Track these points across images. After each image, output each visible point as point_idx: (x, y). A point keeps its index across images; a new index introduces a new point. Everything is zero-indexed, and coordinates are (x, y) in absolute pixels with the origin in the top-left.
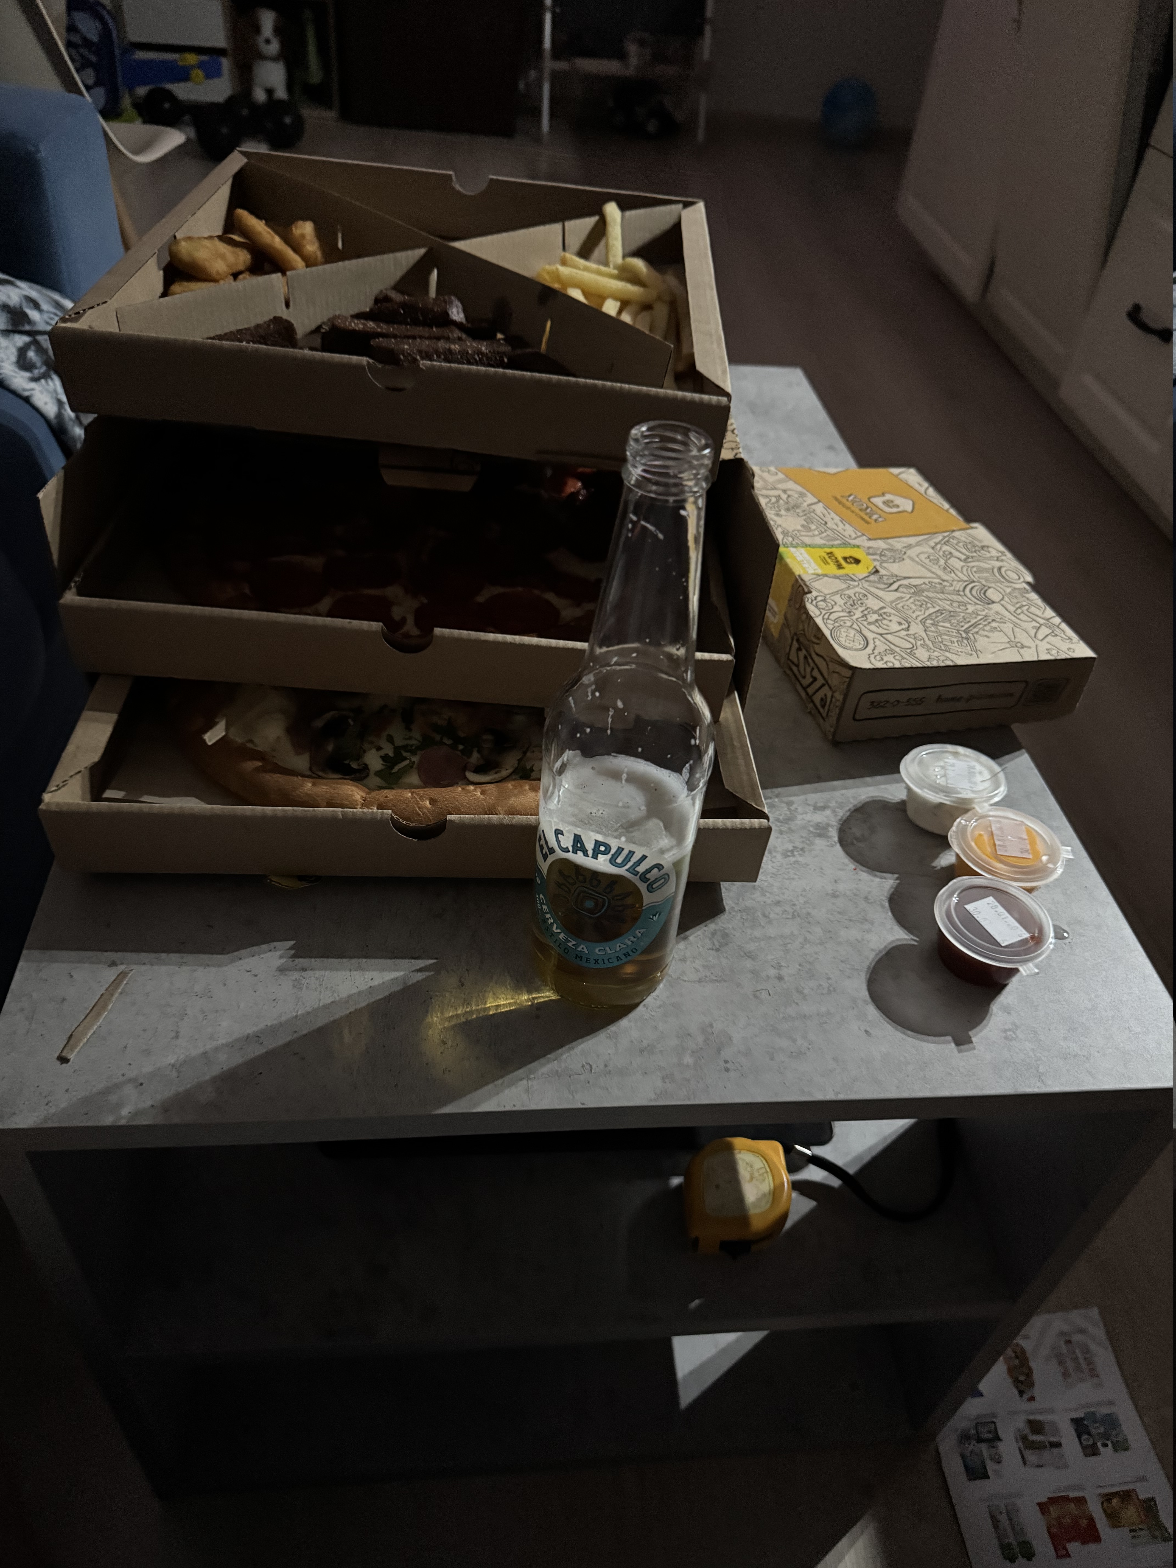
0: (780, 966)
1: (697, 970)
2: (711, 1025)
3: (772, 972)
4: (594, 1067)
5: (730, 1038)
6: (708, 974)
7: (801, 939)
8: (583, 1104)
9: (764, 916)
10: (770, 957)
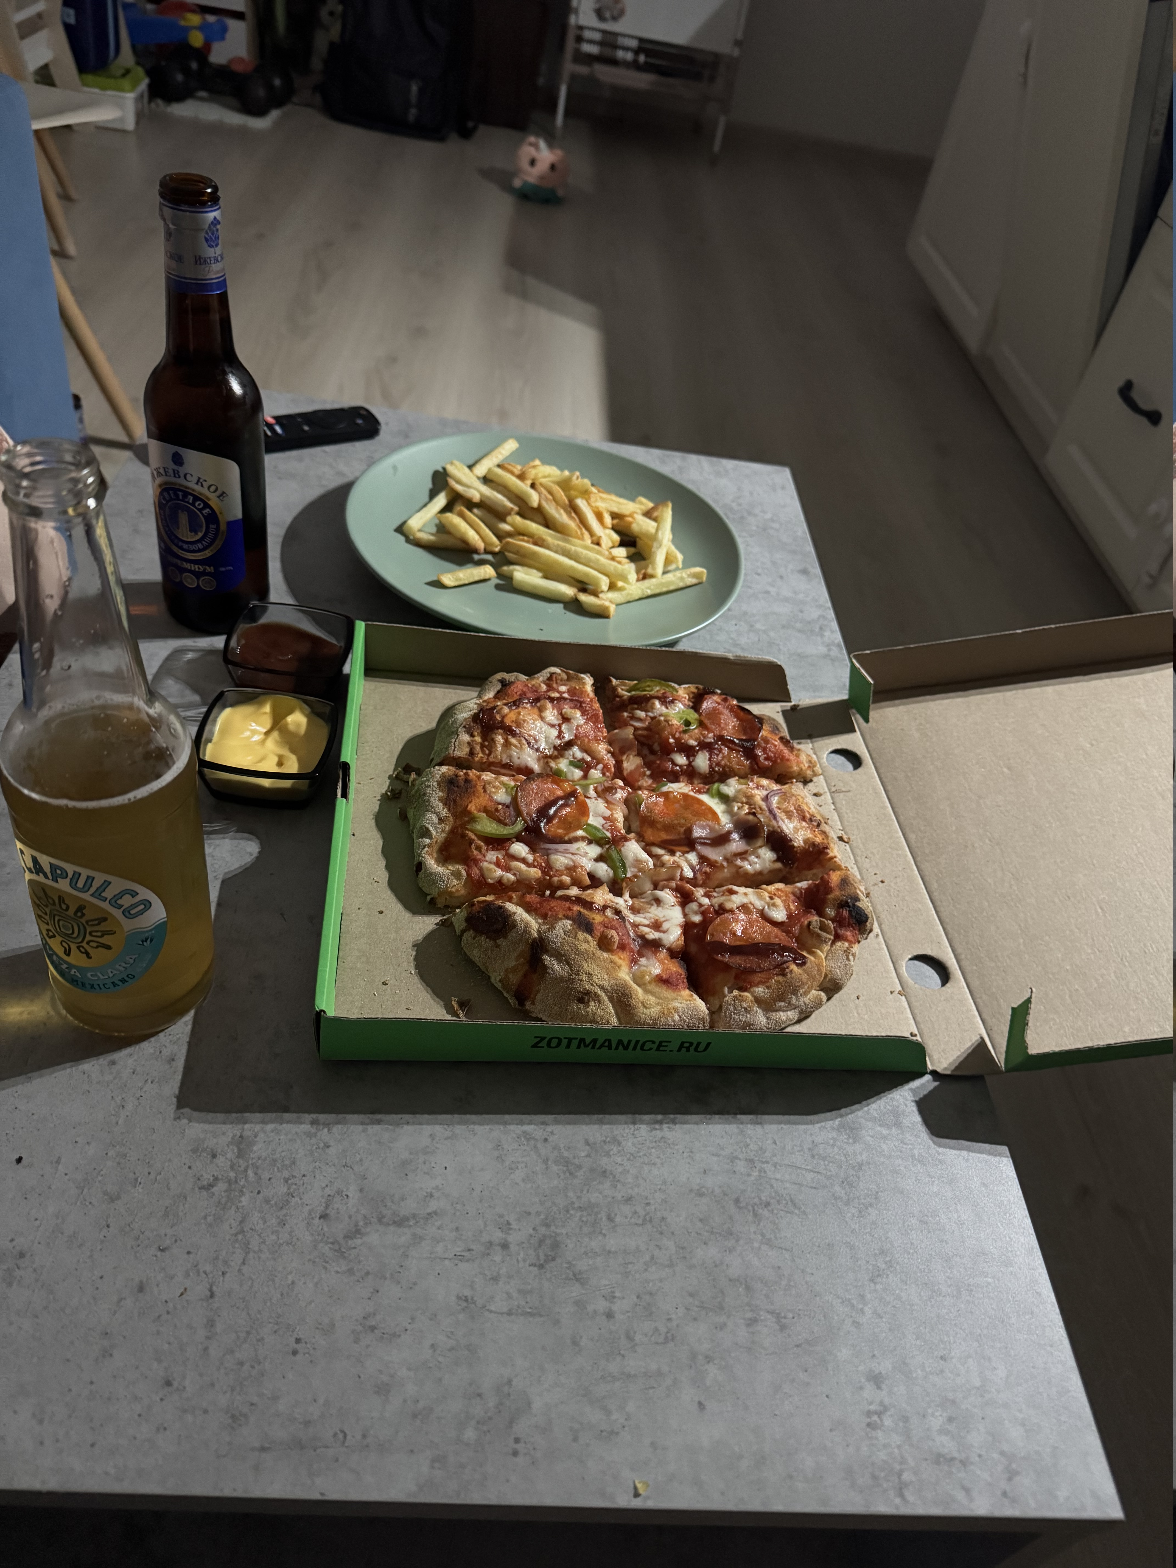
0: (614, 1297)
1: (509, 1296)
2: (510, 1382)
3: (601, 1305)
4: (348, 1437)
5: (529, 1404)
6: (523, 1303)
7: (647, 1258)
8: (322, 1494)
9: (610, 1219)
10: (604, 1282)
